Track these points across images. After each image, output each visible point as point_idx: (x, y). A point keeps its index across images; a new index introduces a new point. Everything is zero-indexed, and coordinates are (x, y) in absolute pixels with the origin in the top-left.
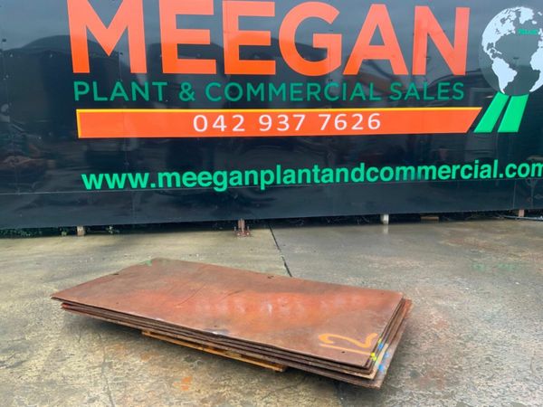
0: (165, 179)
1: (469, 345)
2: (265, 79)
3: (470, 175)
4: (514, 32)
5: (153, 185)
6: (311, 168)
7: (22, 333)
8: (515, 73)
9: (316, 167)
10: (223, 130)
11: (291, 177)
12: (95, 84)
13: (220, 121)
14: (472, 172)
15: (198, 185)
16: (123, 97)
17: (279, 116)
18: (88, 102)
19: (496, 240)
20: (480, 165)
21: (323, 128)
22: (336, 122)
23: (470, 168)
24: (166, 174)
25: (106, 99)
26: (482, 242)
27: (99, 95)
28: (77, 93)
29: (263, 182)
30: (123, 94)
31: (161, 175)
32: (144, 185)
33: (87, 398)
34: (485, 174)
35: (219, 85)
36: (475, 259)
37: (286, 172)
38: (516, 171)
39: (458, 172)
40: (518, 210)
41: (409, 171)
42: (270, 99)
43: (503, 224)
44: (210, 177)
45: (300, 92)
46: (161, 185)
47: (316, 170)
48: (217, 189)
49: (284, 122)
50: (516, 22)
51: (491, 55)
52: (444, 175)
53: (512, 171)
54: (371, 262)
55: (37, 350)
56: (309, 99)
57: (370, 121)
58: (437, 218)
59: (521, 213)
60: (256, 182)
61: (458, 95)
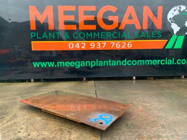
0: (59, 64)
1: (149, 117)
2: (92, 31)
3: (164, 63)
4: (179, 14)
5: (56, 66)
6: (108, 60)
7: (6, 110)
8: (179, 28)
9: (110, 60)
10: (78, 48)
11: (101, 63)
12: (37, 33)
13: (77, 45)
14: (165, 62)
15: (70, 66)
16: (46, 37)
17: (97, 43)
18: (35, 39)
19: (172, 85)
20: (168, 60)
21: (112, 47)
22: (117, 45)
23: (164, 61)
24: (60, 62)
25: (41, 38)
26: (166, 86)
27: (39, 37)
28: (32, 36)
29: (92, 65)
30: (46, 36)
31: (58, 63)
32: (53, 66)
33: (20, 128)
34: (170, 63)
35: (77, 33)
36: (162, 91)
37: (99, 62)
38: (181, 62)
39: (160, 62)
40: (182, 76)
41: (142, 62)
42: (94, 38)
43: (176, 80)
44: (74, 63)
45: (104, 35)
46: (58, 66)
47: (110, 61)
48: (76, 67)
49: (99, 45)
50: (179, 11)
51: (171, 22)
52: (155, 63)
53: (179, 62)
54: (125, 91)
55: (9, 114)
56: (107, 37)
57: (128, 45)
58: (153, 78)
59: (183, 77)
60: (89, 65)
61: (159, 36)
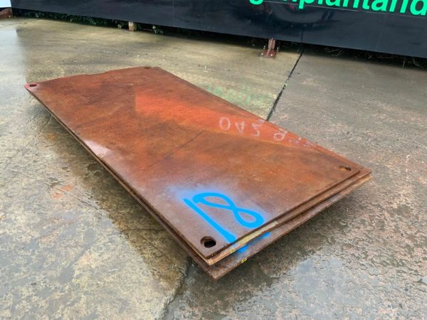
54: (380, 111)
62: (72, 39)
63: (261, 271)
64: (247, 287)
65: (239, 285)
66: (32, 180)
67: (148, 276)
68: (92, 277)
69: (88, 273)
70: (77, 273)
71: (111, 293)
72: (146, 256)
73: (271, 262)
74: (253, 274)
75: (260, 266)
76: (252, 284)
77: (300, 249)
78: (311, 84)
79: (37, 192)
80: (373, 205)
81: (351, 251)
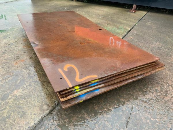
62: (49, 4)
63: (94, 108)
64: (84, 114)
65: (80, 113)
66: (9, 56)
67: (40, 103)
68: (15, 100)
69: (14, 98)
70: (10, 97)
71: (20, 108)
72: (42, 94)
73: (100, 104)
74: (89, 109)
75: (94, 106)
76: (87, 114)
77: (118, 100)
78: (149, 24)
79: (9, 61)
80: (165, 83)
81: (145, 104)
